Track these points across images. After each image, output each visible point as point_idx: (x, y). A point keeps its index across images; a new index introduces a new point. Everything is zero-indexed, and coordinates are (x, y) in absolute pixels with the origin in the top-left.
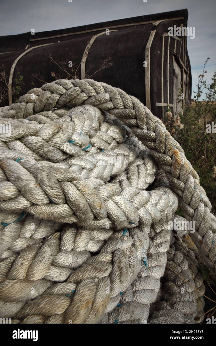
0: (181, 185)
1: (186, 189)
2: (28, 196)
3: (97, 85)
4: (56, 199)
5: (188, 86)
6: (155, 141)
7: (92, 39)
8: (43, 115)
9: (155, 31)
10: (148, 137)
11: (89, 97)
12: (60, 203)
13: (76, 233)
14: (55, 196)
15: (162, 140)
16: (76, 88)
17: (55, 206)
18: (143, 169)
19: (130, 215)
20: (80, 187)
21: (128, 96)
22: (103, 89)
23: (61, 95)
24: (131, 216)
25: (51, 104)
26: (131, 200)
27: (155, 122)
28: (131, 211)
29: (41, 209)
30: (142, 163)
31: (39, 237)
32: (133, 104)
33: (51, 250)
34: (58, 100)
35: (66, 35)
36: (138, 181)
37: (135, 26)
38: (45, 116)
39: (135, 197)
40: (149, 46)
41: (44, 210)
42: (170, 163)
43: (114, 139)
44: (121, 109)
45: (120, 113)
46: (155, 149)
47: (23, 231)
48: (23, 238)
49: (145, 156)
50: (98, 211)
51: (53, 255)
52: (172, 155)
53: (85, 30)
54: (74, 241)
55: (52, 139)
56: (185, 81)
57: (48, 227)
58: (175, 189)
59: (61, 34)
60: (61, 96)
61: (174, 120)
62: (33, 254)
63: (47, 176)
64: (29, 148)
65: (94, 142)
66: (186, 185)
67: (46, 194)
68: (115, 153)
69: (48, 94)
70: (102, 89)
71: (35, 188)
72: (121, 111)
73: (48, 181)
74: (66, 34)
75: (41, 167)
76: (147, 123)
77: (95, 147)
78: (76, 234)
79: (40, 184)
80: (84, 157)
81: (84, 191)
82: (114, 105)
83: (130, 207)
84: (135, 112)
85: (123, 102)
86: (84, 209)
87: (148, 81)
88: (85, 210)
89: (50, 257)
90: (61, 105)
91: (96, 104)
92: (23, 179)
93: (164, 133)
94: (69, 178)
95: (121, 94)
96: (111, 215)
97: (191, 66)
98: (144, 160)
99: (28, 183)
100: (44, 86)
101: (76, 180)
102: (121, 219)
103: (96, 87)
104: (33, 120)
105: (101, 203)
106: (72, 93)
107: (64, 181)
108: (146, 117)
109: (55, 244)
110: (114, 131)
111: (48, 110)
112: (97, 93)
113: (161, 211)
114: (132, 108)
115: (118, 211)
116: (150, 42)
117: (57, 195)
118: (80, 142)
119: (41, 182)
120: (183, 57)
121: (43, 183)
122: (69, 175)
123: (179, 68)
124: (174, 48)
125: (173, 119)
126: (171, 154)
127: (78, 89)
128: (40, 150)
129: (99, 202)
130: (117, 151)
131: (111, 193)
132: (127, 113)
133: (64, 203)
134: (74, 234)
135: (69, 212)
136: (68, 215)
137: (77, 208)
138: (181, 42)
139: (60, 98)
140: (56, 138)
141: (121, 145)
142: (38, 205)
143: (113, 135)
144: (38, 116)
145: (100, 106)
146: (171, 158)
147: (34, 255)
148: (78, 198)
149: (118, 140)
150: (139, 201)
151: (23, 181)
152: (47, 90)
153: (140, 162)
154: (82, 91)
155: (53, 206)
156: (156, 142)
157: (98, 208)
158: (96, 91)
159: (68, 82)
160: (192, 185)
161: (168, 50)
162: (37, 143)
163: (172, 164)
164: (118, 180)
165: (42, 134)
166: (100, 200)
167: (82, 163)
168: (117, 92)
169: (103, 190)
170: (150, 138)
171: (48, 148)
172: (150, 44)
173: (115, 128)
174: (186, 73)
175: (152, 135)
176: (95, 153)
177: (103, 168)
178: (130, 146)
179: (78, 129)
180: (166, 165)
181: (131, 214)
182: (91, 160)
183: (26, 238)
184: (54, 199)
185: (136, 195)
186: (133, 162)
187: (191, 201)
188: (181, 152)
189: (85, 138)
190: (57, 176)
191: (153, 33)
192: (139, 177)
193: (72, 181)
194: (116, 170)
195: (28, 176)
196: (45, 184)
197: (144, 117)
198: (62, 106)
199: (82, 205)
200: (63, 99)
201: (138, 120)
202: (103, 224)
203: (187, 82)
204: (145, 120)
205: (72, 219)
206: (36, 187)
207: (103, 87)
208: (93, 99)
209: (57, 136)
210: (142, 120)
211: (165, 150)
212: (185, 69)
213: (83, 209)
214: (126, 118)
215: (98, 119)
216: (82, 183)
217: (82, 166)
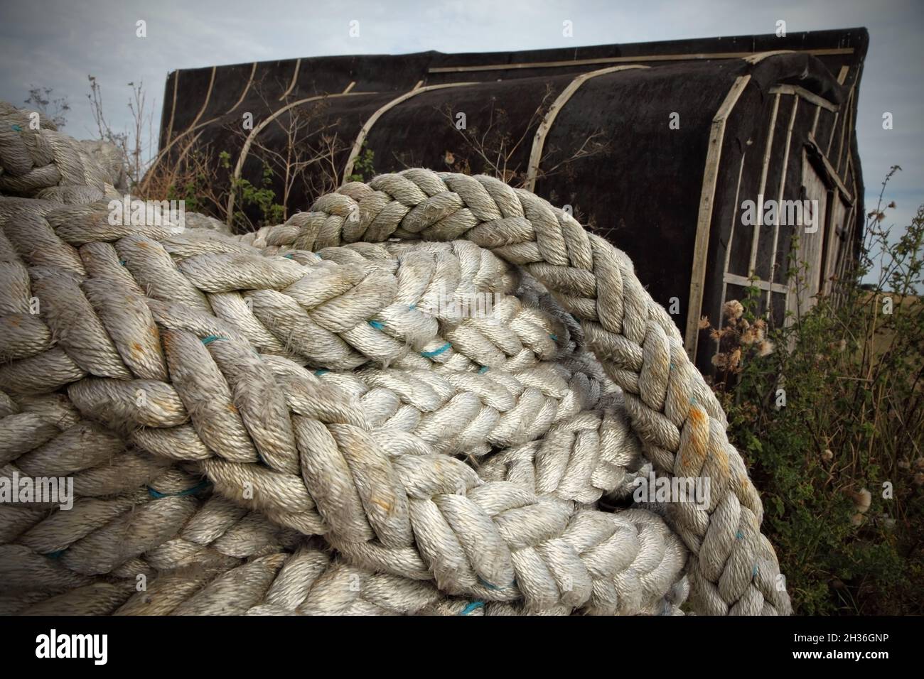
0: (696, 517)
1: (709, 534)
2: (202, 429)
3: (505, 194)
4: (271, 458)
5: (850, 243)
6: (638, 372)
7: (574, 81)
8: (358, 251)
9: (749, 77)
10: (621, 355)
11: (481, 222)
12: (281, 469)
13: (323, 568)
14: (271, 448)
15: (659, 370)
16: (450, 195)
17: (268, 474)
18: (588, 444)
19: (479, 556)
20: (348, 443)
21: (584, 235)
22: (520, 207)
23: (413, 207)
24: (480, 560)
25: (382, 226)
26: (498, 515)
27: (650, 318)
28: (485, 547)
29: (233, 473)
30: (595, 427)
31: (232, 552)
32: (594, 258)
33: (236, 590)
34: (403, 218)
35: (520, 66)
36: (565, 473)
37: (707, 59)
38: (362, 254)
39: (512, 510)
40: (723, 114)
41: (240, 477)
42: (674, 444)
43: (525, 345)
44: (559, 265)
45: (553, 276)
46: (637, 395)
47: (194, 523)
48: (186, 541)
49: (609, 411)
50: (381, 518)
51: (236, 604)
52: (682, 420)
53: (571, 59)
54: (312, 586)
55: (323, 308)
56: (840, 227)
57: (260, 531)
58: (680, 528)
59: (509, 62)
60: (411, 210)
61: (744, 326)
62: (189, 585)
63: (262, 391)
64: (257, 317)
65: (460, 341)
66: (712, 521)
67: (249, 437)
68: (518, 383)
69: (381, 200)
70: (516, 206)
71: (223, 414)
72: (556, 271)
73: (260, 405)
74: (520, 62)
75: (255, 366)
76: (624, 317)
77: (462, 354)
78: (323, 571)
79: (239, 406)
80: (419, 375)
81: (353, 453)
82: (541, 254)
83: (483, 534)
84: (596, 280)
85: (567, 248)
86: (340, 503)
87: (708, 210)
88: (341, 505)
89: (227, 608)
90: (410, 233)
91: (494, 242)
92: (200, 386)
93: (668, 352)
94: (324, 411)
95: (565, 227)
96: (422, 541)
97: (865, 185)
98: (602, 419)
99: (210, 396)
100: (376, 178)
101: (346, 421)
102: (447, 561)
103: (502, 199)
104: (329, 259)
105: (394, 499)
106: (438, 207)
107: (308, 416)
108: (625, 299)
109: (256, 579)
110: (528, 323)
111: (374, 241)
112: (503, 215)
113: (596, 575)
114: (589, 267)
115: (443, 535)
116: (729, 105)
117: (273, 446)
118: (400, 331)
119: (242, 403)
120: (837, 158)
121: (245, 406)
122: (325, 403)
123: (823, 187)
124: (810, 130)
125: (743, 322)
126: (680, 420)
127: (456, 198)
128: (283, 327)
129: (389, 495)
130: (525, 378)
131: (434, 480)
132: (571, 279)
133: (295, 472)
134: (318, 569)
135: (300, 499)
136: (296, 507)
137: (322, 494)
138: (837, 114)
139: (407, 213)
140: (333, 306)
141: (545, 366)
142: (224, 460)
143: (523, 333)
144: (346, 250)
145: (503, 251)
146: (680, 429)
147: (188, 590)
148: (330, 470)
149: (538, 350)
150: (522, 525)
151: (197, 389)
152: (382, 190)
153: (587, 424)
154: (465, 205)
155: (262, 474)
156: (642, 376)
157: (382, 510)
158: (500, 211)
159: (434, 178)
160: (732, 526)
161: (790, 134)
162: (278, 308)
163: (678, 449)
164: (506, 460)
165: (301, 291)
166: (392, 489)
167: (404, 389)
168: (556, 220)
169: (411, 465)
170: (625, 361)
171: (306, 328)
172: (727, 109)
173: (536, 315)
174: (847, 204)
175: (633, 353)
176: (457, 372)
177: (462, 415)
178: (573, 374)
179: (408, 294)
180: (661, 447)
181: (482, 555)
182: (435, 387)
183: (195, 543)
184: (267, 454)
185: (520, 507)
186: (567, 420)
187: (721, 574)
188: (717, 417)
189: (421, 323)
190: (293, 398)
191: (743, 82)
192: (568, 464)
193: (333, 423)
194: (506, 431)
195: (216, 380)
196: (251, 409)
197: (618, 298)
198: (413, 235)
199: (335, 491)
200: (414, 217)
201: (598, 304)
202: (396, 562)
203: (847, 229)
204: (619, 306)
205: (310, 524)
206: (227, 412)
207: (522, 201)
208: (488, 230)
209: (337, 302)
210: (610, 304)
211: (664, 404)
212: (844, 191)
213: (338, 501)
214: (567, 294)
215: (483, 282)
216: (356, 434)
217: (404, 395)
